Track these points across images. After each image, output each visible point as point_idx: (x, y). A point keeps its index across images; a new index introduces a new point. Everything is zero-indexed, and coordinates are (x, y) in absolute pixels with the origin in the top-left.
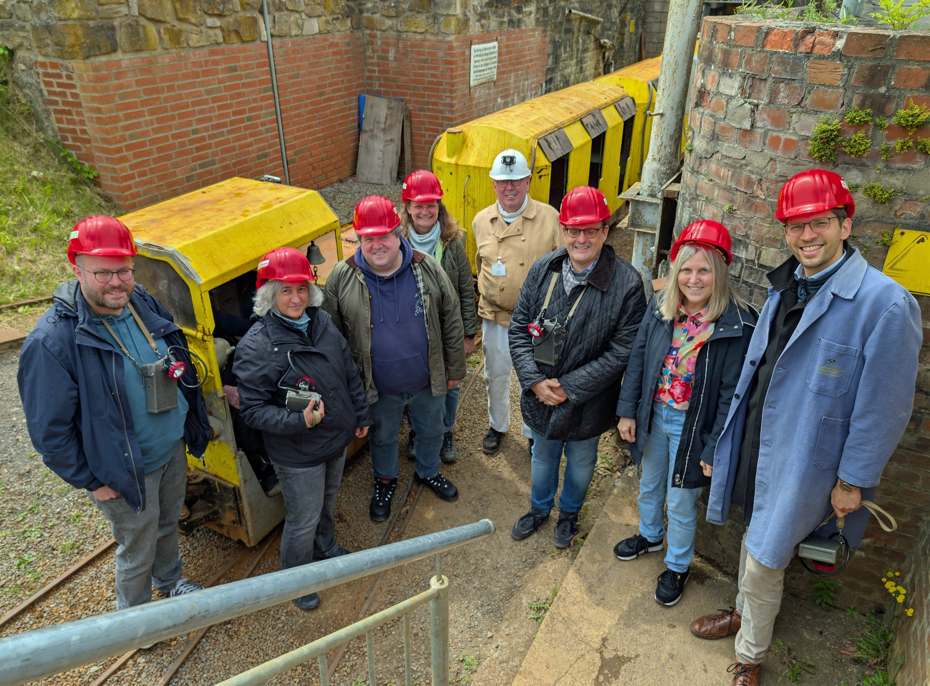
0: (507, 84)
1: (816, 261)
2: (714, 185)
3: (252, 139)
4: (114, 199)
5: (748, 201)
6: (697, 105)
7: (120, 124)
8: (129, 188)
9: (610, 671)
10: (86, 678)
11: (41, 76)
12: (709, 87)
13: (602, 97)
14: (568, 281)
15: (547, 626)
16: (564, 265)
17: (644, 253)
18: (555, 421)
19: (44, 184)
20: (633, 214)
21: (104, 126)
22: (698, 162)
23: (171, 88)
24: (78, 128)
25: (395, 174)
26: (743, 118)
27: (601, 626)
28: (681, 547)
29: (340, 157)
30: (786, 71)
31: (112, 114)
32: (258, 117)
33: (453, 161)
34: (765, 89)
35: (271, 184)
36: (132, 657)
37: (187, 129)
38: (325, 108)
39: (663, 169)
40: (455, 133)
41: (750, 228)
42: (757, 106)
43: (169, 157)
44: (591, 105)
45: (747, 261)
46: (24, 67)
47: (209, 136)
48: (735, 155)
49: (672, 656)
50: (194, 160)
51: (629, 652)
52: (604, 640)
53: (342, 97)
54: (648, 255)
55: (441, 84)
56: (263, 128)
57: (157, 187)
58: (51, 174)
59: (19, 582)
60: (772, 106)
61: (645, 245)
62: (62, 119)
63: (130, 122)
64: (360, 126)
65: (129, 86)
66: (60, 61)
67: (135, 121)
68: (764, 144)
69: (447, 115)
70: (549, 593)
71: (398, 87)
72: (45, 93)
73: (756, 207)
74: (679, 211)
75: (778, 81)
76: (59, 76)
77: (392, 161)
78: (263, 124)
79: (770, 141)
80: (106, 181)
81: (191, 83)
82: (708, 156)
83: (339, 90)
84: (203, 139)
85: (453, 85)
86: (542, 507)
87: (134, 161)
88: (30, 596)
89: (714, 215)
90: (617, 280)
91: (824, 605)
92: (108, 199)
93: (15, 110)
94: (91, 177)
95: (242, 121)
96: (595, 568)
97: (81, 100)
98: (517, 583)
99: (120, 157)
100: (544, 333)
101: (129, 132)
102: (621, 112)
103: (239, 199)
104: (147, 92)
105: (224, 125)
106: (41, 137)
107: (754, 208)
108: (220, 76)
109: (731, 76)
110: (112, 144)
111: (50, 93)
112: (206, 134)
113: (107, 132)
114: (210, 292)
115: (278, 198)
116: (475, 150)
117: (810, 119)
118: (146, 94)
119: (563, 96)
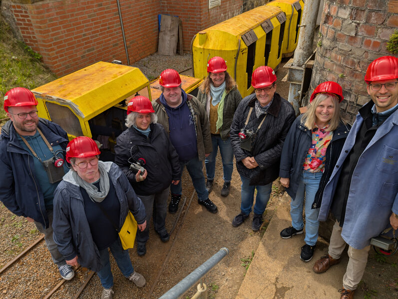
0: (226, 7)
1: (385, 104)
2: (334, 64)
3: (110, 37)
4: (50, 68)
5: (352, 72)
6: (325, 22)
7: (50, 33)
8: (56, 62)
9: (280, 294)
10: (43, 294)
11: (13, 12)
12: (332, 14)
13: (270, 13)
14: (258, 112)
15: (250, 271)
16: (256, 104)
17: (294, 93)
18: (253, 177)
19: (18, 62)
20: (289, 75)
21: (43, 35)
22: (325, 52)
23: (72, 15)
24: (31, 36)
25: (175, 51)
26: (351, 30)
27: (275, 272)
28: (312, 234)
29: (150, 44)
30: (376, 6)
31: (46, 29)
32: (113, 27)
33: (202, 47)
34: (364, 16)
35: (117, 65)
36: (63, 284)
37: (81, 34)
38: (142, 22)
39: (305, 53)
40: (203, 34)
41: (353, 86)
42: (359, 24)
43: (73, 48)
44: (265, 17)
45: (350, 102)
46: (5, 8)
47: (91, 37)
48: (346, 49)
49: (309, 287)
50: (85, 48)
51: (289, 285)
52: (277, 278)
53: (151, 16)
54: (297, 94)
55: (195, 8)
56: (115, 32)
57: (68, 62)
58: (21, 57)
59: (13, 248)
60: (367, 24)
61: (295, 90)
62: (24, 32)
63: (54, 32)
64: (159, 29)
65: (53, 15)
66: (21, 5)
67: (57, 31)
68: (362, 44)
69: (199, 23)
70: (250, 254)
71: (176, 10)
72: (16, 20)
73: (356, 75)
74: (314, 75)
75: (371, 11)
76: (21, 12)
77: (174, 45)
78: (115, 30)
79: (365, 42)
80: (46, 59)
81: (81, 12)
82: (331, 49)
83: (149, 13)
84: (88, 38)
85: (201, 9)
86: (246, 212)
87: (58, 50)
88: (18, 255)
89: (333, 79)
90: (282, 111)
91: (381, 262)
92: (47, 68)
93: (3, 28)
94: (39, 58)
95: (105, 29)
96: (272, 242)
97: (32, 23)
98: (235, 248)
99: (51, 49)
100: (247, 137)
101: (54, 37)
102: (279, 19)
103: (101, 73)
104: (61, 18)
105: (98, 31)
106: (15, 40)
107: (355, 76)
108: (95, 9)
109: (345, 8)
110: (46, 43)
111: (18, 20)
112: (89, 36)
113: (44, 37)
114: (89, 121)
115: (120, 72)
116: (212, 41)
117: (388, 31)
118: (61, 19)
119: (252, 13)
